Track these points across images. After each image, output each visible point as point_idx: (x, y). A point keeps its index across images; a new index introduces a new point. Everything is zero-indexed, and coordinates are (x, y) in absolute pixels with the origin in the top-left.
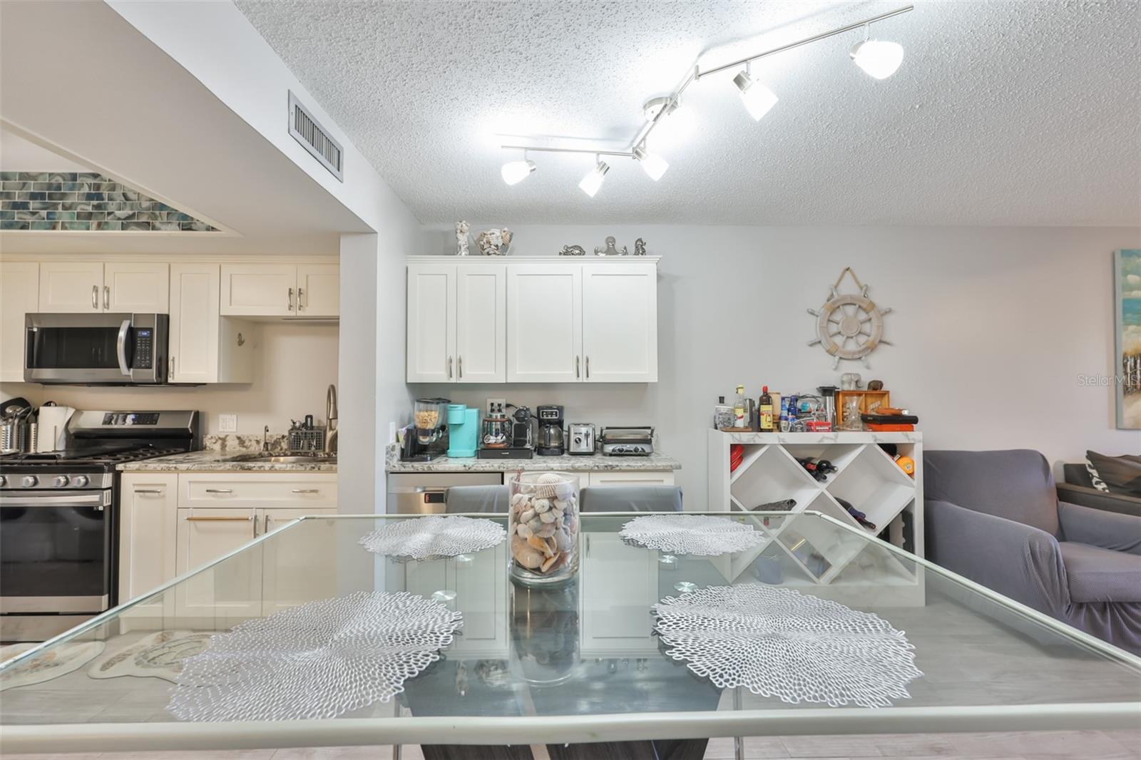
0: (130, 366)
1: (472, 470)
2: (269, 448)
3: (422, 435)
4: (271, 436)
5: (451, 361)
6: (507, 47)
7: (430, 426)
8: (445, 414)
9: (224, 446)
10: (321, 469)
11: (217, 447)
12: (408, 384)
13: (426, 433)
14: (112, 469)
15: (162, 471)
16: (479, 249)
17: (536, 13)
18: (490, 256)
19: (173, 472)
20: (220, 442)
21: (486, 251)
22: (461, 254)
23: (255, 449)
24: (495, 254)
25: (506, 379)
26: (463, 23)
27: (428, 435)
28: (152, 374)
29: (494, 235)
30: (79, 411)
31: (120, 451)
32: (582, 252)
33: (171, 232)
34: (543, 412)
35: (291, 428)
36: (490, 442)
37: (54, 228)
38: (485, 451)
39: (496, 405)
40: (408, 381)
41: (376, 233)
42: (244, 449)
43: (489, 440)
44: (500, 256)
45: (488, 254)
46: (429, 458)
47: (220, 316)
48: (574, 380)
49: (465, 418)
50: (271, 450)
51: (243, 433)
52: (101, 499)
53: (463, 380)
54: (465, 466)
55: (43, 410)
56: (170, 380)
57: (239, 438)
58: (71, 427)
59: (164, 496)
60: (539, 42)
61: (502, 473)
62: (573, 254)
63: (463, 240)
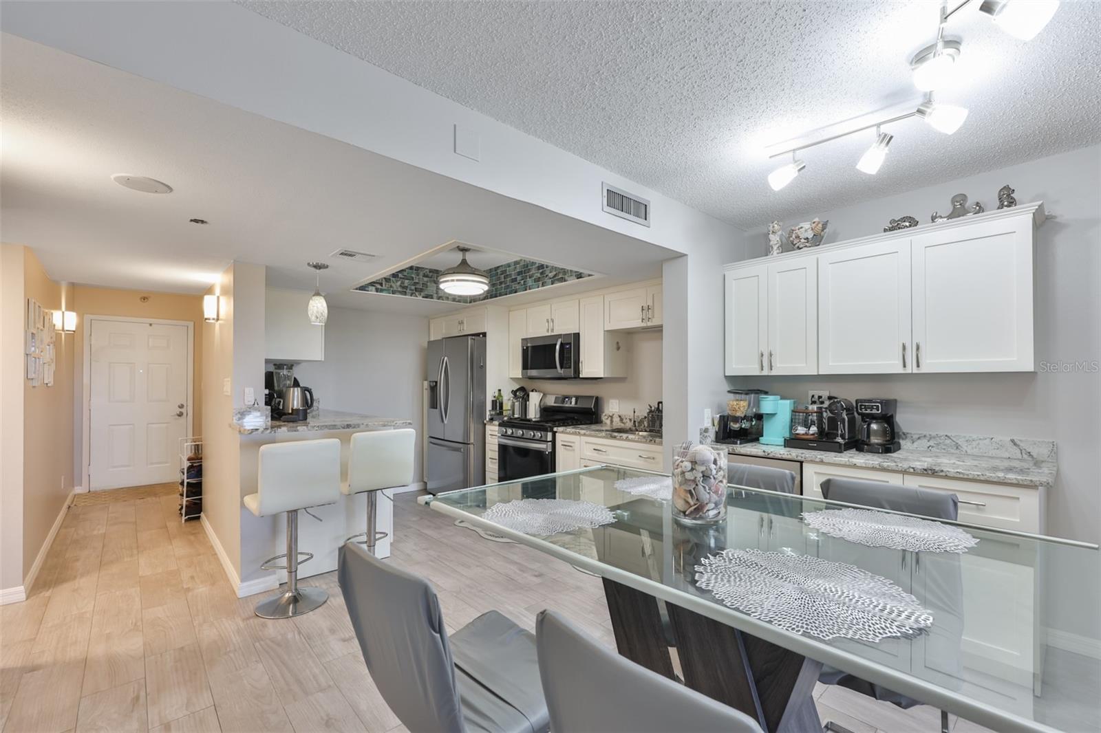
0: (561, 368)
1: (771, 456)
2: (637, 425)
3: (733, 421)
4: (638, 417)
5: (762, 355)
6: (732, 90)
7: (739, 414)
8: (758, 404)
9: (612, 421)
10: (656, 442)
11: (608, 422)
12: (726, 377)
13: (736, 420)
14: (552, 431)
15: (573, 434)
16: (790, 245)
17: (739, 60)
18: (802, 250)
19: (577, 435)
20: (610, 418)
21: (797, 246)
22: (772, 254)
23: (629, 425)
24: (806, 246)
25: (818, 371)
26: (688, 94)
27: (738, 422)
28: (571, 372)
29: (803, 229)
30: (545, 395)
31: (558, 420)
32: (913, 222)
33: (572, 281)
34: (861, 405)
35: (648, 411)
36: (797, 432)
37: (526, 290)
38: (793, 441)
39: (816, 397)
40: (726, 375)
41: (686, 255)
42: (623, 425)
43: (796, 430)
44: (812, 248)
45: (799, 248)
46: (739, 442)
47: (605, 331)
48: (900, 370)
49: (778, 409)
50: (639, 426)
51: (622, 413)
52: (547, 446)
53: (774, 373)
54: (764, 452)
55: (531, 394)
56: (581, 376)
57: (620, 416)
58: (542, 404)
59: (574, 450)
60: (756, 75)
61: (801, 463)
62: (899, 228)
63: (775, 239)
